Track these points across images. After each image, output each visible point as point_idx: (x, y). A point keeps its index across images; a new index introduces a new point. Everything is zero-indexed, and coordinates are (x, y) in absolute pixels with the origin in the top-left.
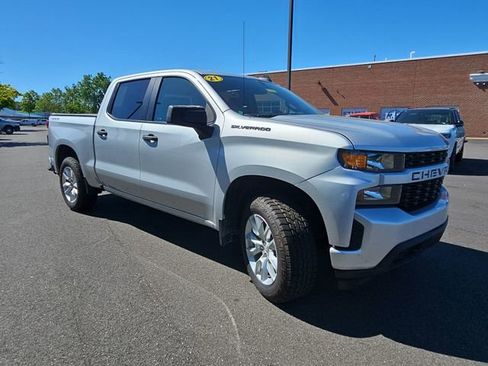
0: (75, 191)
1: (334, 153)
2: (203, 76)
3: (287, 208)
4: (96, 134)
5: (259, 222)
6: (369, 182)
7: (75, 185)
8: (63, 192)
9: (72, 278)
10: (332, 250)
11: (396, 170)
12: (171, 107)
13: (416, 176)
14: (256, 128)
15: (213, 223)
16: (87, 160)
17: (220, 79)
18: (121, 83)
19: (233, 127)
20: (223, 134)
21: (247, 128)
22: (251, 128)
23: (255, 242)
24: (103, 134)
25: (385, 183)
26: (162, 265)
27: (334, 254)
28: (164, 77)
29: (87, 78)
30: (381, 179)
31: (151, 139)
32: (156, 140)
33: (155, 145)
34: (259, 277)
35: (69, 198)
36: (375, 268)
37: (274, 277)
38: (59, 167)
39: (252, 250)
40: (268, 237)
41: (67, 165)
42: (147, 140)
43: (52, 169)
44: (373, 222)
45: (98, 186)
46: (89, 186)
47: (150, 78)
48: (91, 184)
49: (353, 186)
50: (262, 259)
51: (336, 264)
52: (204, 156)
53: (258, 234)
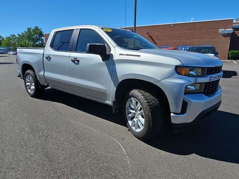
0: (33, 87)
1: (174, 67)
2: (102, 29)
3: (149, 94)
4: (44, 58)
5: (134, 102)
6: (190, 81)
7: (33, 84)
8: (26, 88)
9: (39, 131)
10: (172, 114)
11: (202, 76)
12: (88, 44)
13: (211, 79)
14: (133, 55)
15: (109, 102)
16: (40, 71)
17: (110, 31)
18: (57, 32)
19: (120, 54)
20: (115, 58)
21: (128, 55)
22: (130, 55)
23: (131, 111)
24: (49, 58)
25: (198, 82)
26: (83, 123)
27: (173, 116)
28: (81, 29)
29: (29, 29)
30: (196, 80)
31: (76, 61)
32: (78, 61)
33: (78, 64)
34: (133, 128)
35: (29, 91)
36: (192, 122)
37: (142, 128)
38: (24, 75)
39: (130, 115)
40: (139, 109)
41: (28, 74)
42: (73, 61)
43: (19, 76)
44: (192, 101)
45: (46, 84)
46: (40, 84)
47: (73, 30)
48: (42, 84)
49: (183, 84)
50: (135, 119)
51: (173, 121)
52: (105, 69)
53: (133, 107)
